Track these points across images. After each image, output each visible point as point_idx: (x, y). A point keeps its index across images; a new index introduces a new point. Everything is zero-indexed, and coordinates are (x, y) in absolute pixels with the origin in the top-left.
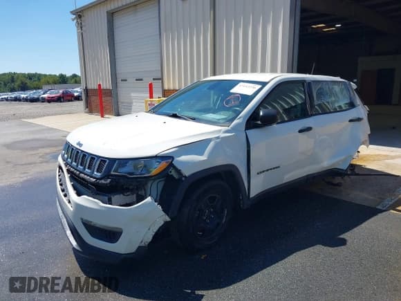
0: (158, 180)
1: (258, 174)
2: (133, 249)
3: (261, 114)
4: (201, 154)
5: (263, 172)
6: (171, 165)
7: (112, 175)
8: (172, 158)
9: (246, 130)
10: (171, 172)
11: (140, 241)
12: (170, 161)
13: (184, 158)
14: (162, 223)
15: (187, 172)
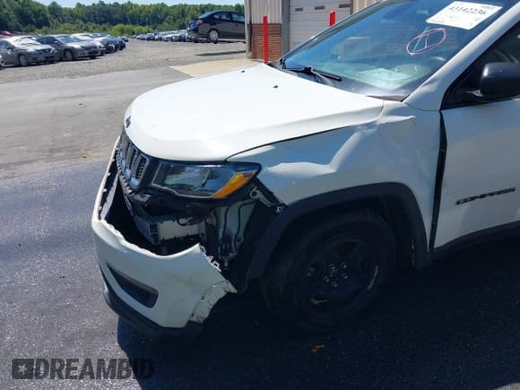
0: (242, 203)
1: (458, 203)
2: (180, 323)
3: (486, 73)
4: (325, 160)
5: (473, 199)
6: (254, 181)
7: (154, 189)
8: (258, 167)
9: (441, 109)
10: (255, 194)
11: (191, 313)
12: (254, 172)
13: (283, 168)
14: (223, 294)
15: (287, 197)
